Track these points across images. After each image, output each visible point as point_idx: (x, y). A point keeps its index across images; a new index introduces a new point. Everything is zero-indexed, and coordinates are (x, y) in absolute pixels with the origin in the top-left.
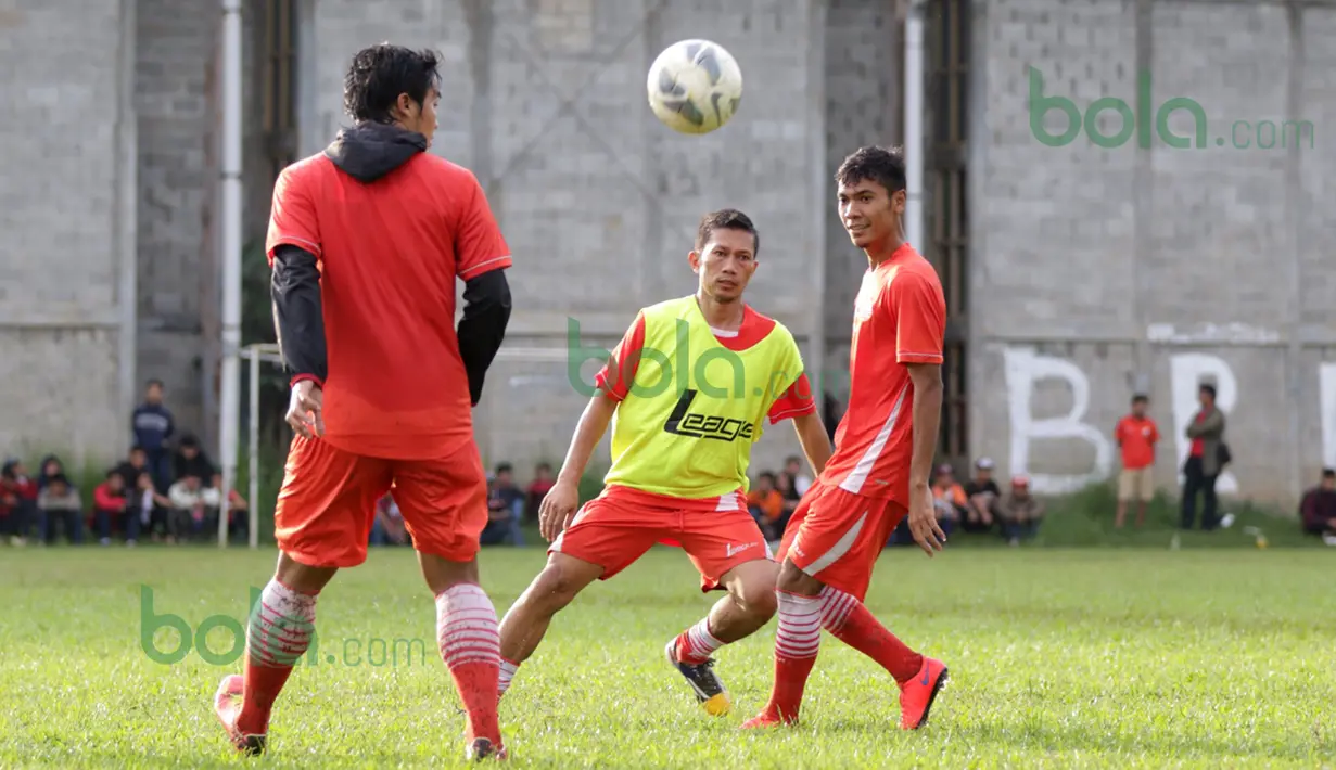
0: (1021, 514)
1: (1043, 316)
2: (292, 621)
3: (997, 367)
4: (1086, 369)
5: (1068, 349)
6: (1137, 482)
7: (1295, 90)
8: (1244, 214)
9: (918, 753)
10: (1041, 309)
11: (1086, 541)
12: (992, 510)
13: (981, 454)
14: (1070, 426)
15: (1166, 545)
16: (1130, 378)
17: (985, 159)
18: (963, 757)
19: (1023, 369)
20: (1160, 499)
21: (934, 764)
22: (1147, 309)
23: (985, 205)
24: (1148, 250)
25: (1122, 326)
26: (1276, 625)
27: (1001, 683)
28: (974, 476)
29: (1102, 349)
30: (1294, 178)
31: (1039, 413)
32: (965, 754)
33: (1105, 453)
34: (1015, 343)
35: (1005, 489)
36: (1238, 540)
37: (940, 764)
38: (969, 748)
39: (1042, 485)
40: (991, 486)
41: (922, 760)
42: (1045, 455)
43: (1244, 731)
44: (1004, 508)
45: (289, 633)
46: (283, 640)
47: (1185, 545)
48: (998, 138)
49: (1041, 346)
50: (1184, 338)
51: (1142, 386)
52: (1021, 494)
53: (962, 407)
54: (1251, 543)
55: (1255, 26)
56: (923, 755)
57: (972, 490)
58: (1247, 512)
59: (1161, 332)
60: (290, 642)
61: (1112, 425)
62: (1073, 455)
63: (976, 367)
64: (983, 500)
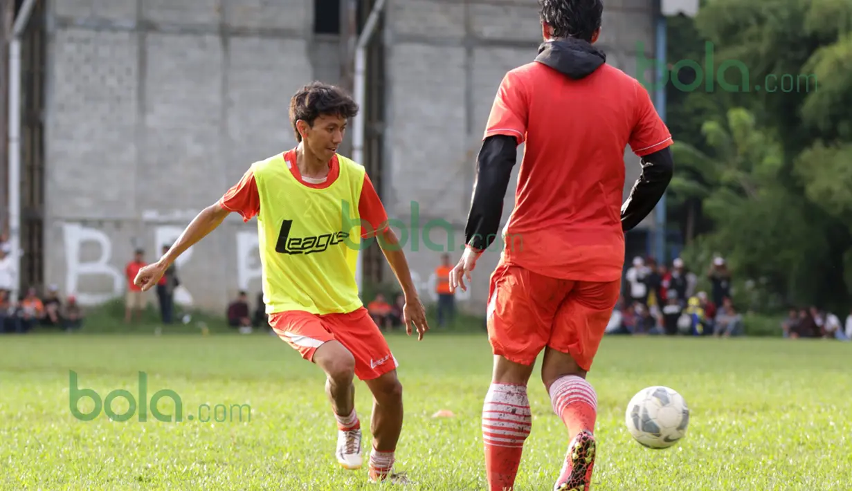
0: (73, 316)
1: (85, 205)
2: (520, 407)
3: (60, 235)
4: (110, 235)
5: (99, 224)
6: (138, 298)
7: (225, 81)
8: (195, 149)
9: (12, 449)
10: (85, 202)
11: (107, 330)
12: (57, 313)
13: (51, 283)
14: (100, 267)
15: (152, 332)
16: (133, 241)
17: (54, 119)
18: (37, 451)
19: (74, 236)
20: (150, 307)
21: (21, 454)
22: (143, 202)
23: (53, 144)
24: (143, 169)
25: (128, 212)
26: (212, 377)
27: (60, 409)
28: (47, 294)
29: (118, 224)
30: (224, 130)
31: (83, 259)
32: (38, 449)
33: (119, 282)
34: (70, 221)
35: (64, 301)
36: (192, 329)
37: (24, 455)
38: (40, 446)
39: (85, 300)
40: (56, 300)
41: (15, 453)
42: (86, 283)
43: (193, 435)
44: (63, 312)
45: (520, 416)
46: (516, 422)
47: (164, 332)
48: (62, 108)
49: (85, 223)
50: (163, 218)
51: (140, 245)
52: (72, 305)
53: (40, 257)
54: (198, 331)
55: (203, 46)
56: (15, 449)
57: (46, 302)
58: (197, 315)
59: (150, 215)
60: (522, 423)
61: (123, 267)
62: (102, 283)
63: (49, 234)
64: (52, 309)
